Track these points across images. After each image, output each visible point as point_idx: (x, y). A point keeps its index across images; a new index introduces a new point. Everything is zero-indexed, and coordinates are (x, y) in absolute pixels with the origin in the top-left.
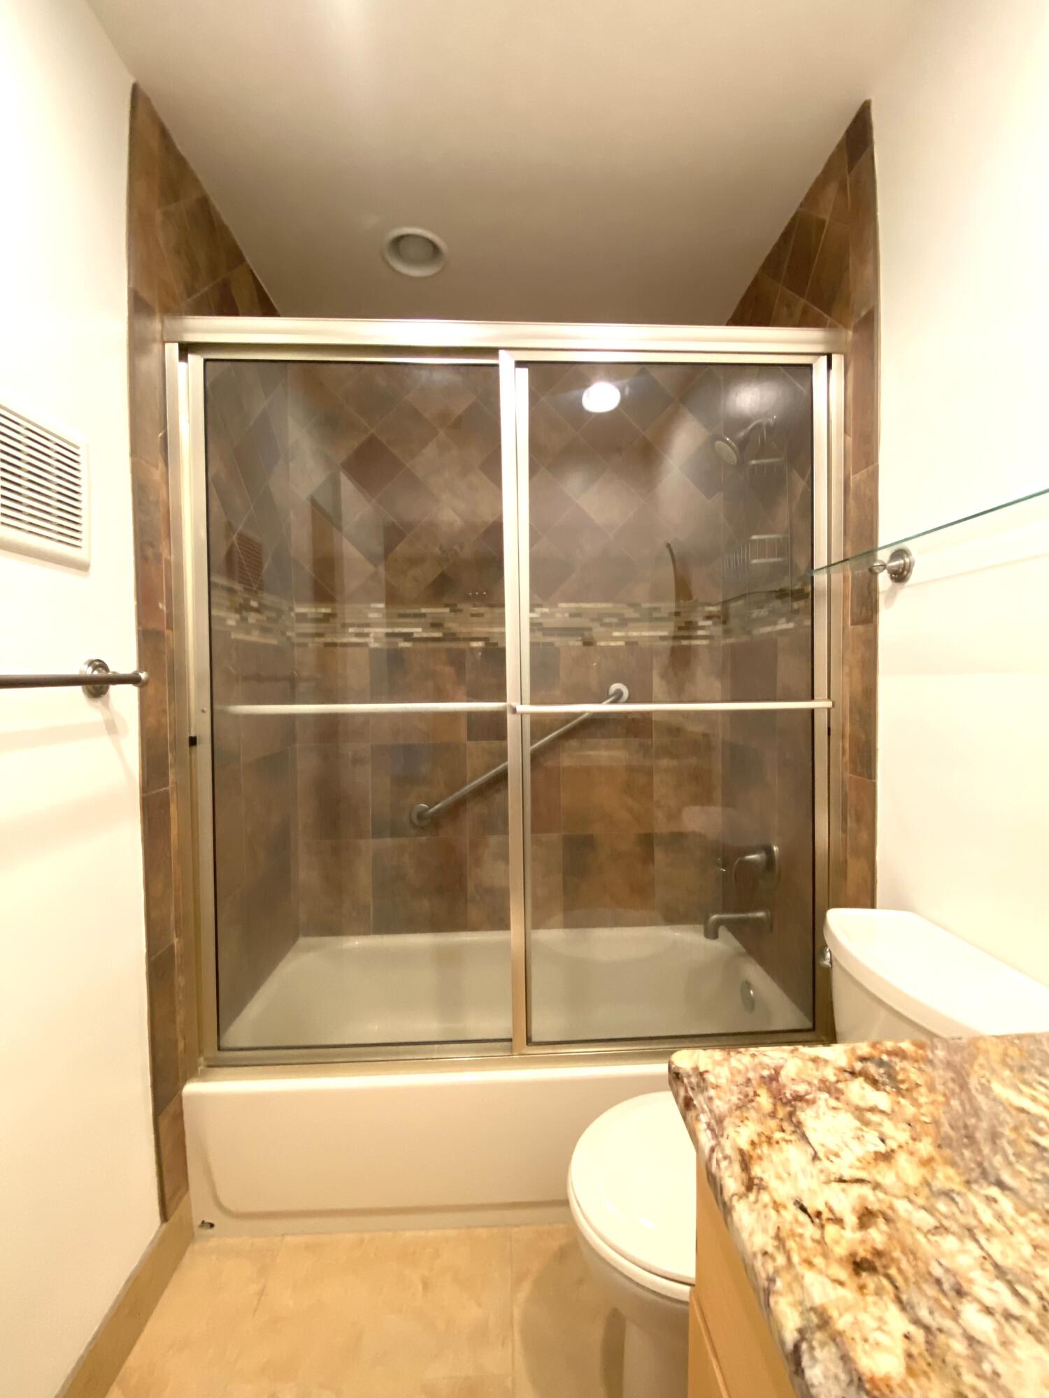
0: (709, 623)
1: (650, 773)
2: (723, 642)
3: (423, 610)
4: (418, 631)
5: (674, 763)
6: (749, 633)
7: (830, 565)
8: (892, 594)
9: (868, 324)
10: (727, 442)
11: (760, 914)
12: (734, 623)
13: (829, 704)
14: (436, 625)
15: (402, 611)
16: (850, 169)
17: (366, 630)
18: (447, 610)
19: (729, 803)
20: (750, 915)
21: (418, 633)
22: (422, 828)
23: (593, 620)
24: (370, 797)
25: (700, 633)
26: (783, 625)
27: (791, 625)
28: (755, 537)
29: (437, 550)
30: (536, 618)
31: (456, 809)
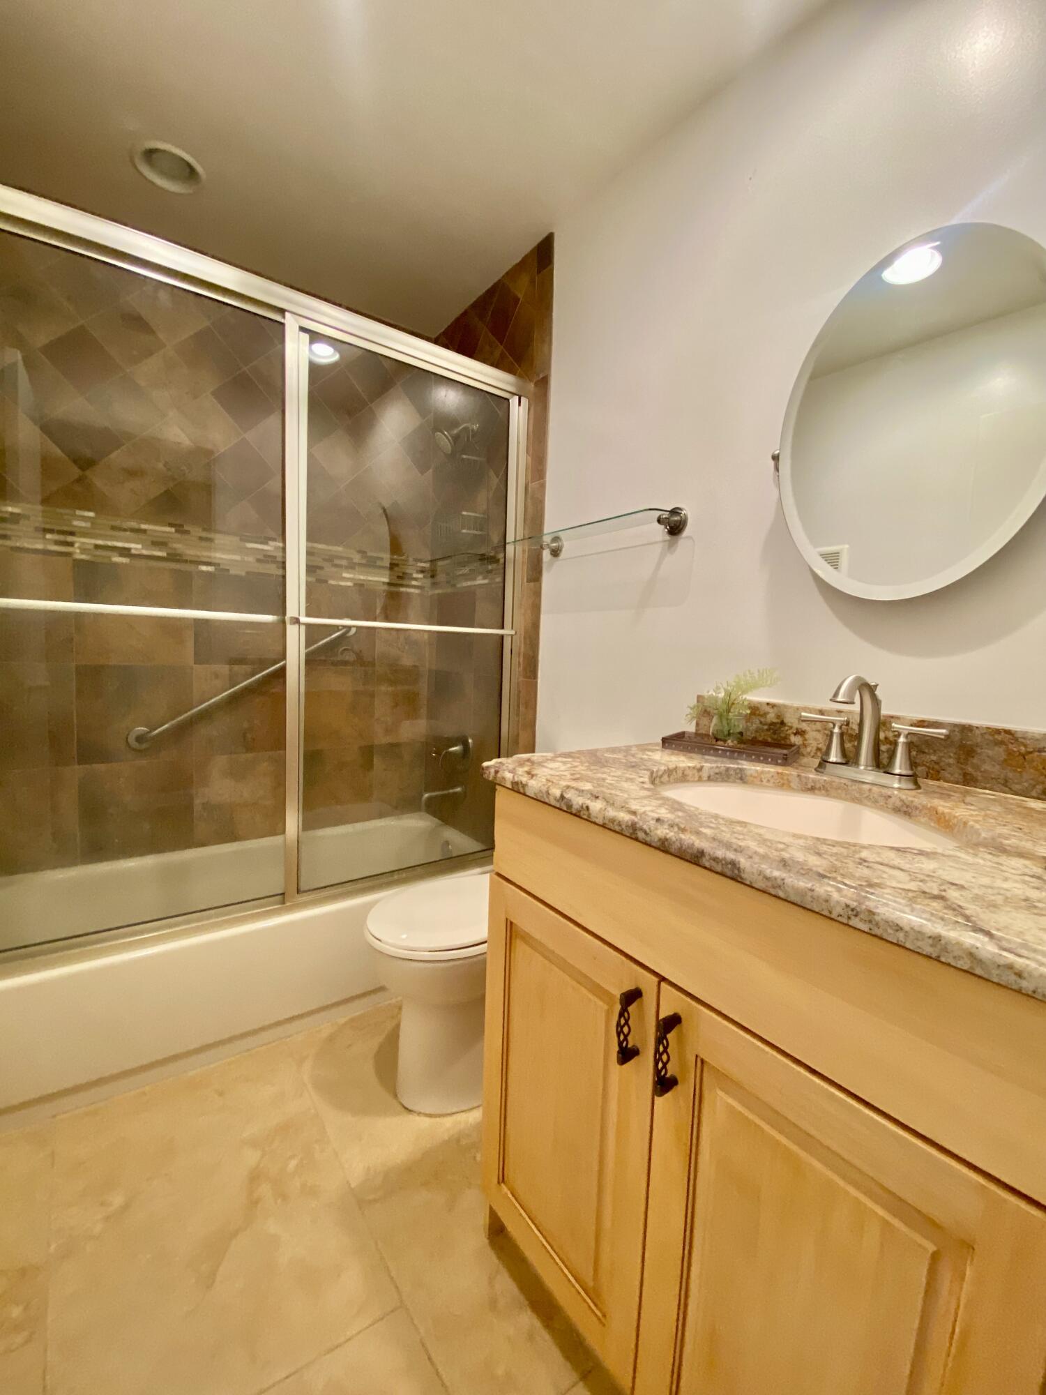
0: (420, 576)
1: (372, 696)
2: (430, 593)
3: (143, 526)
4: (136, 547)
5: (390, 689)
6: (454, 586)
7: (515, 542)
8: (551, 564)
9: (544, 383)
10: (445, 435)
11: (458, 789)
12: (441, 577)
13: (513, 632)
14: (157, 544)
15: (114, 523)
16: (539, 272)
17: (70, 539)
18: (173, 530)
19: (432, 715)
20: (451, 791)
21: (136, 549)
22: (140, 751)
23: (325, 560)
24: (75, 721)
25: (414, 583)
26: (480, 581)
27: (486, 581)
28: (464, 513)
29: (160, 466)
30: (271, 551)
31: (182, 731)
